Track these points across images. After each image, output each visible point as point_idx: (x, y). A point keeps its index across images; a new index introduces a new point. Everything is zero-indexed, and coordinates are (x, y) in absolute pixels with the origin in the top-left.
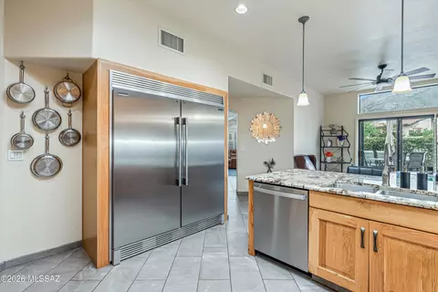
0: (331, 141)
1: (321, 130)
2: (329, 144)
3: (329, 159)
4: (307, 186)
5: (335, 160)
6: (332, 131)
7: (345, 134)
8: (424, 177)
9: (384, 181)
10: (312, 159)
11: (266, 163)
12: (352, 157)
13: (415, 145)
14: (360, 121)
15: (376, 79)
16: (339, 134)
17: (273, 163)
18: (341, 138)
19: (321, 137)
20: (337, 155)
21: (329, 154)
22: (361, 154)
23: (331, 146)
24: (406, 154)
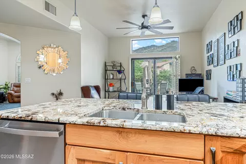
0: (113, 74)
1: (106, 66)
2: (111, 77)
3: (111, 89)
4: (63, 119)
5: (116, 90)
6: (114, 66)
7: (123, 69)
8: (172, 97)
9: (143, 105)
10: (97, 89)
11: (53, 94)
12: (127, 87)
13: (162, 78)
14: (132, 59)
15: (141, 25)
16: (119, 68)
17: (61, 94)
18: (120, 72)
19: (106, 70)
20: (117, 85)
21: (111, 85)
22: (133, 84)
23: (113, 79)
24: (158, 84)
